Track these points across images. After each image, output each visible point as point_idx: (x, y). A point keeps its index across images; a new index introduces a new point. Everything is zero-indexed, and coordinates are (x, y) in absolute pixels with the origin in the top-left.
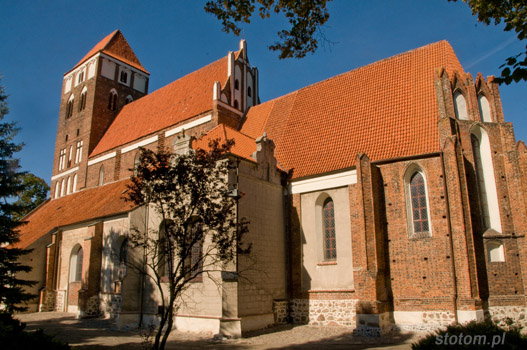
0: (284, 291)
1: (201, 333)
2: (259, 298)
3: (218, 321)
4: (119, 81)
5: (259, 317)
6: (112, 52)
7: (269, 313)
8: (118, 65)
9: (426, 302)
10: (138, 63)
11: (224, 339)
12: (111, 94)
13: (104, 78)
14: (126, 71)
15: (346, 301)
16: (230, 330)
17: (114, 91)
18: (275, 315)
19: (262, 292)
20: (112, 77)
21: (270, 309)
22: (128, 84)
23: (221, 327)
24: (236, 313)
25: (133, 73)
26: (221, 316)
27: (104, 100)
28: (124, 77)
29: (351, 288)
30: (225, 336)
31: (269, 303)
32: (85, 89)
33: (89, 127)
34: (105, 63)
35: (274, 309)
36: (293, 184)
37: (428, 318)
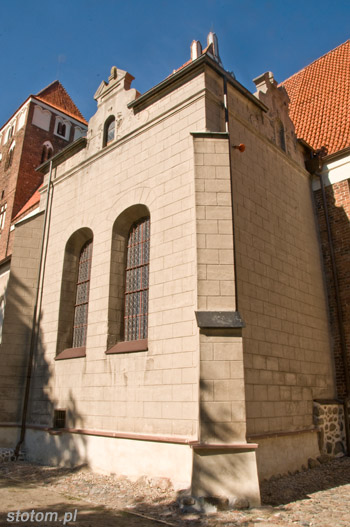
0: (330, 381)
1: (140, 483)
2: (286, 394)
3: (188, 452)
4: (55, 133)
5: (288, 441)
6: (48, 100)
7: (306, 431)
8: (54, 116)
10: (80, 115)
11: (212, 510)
12: (45, 147)
13: (35, 127)
14: (64, 122)
16: (229, 481)
17: (48, 144)
18: (320, 435)
19: (290, 377)
20: (46, 127)
21: (309, 421)
22: (67, 137)
23: (197, 469)
24: (242, 429)
25: (73, 125)
26: (195, 438)
27: (36, 153)
28: (62, 129)
30: (213, 500)
31: (306, 408)
32: (14, 144)
33: (14, 185)
34: (37, 111)
35: (316, 422)
36: (329, 166)
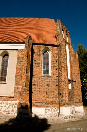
9: (47, 104)
15: (9, 102)
29: (12, 95)
37: (47, 111)
